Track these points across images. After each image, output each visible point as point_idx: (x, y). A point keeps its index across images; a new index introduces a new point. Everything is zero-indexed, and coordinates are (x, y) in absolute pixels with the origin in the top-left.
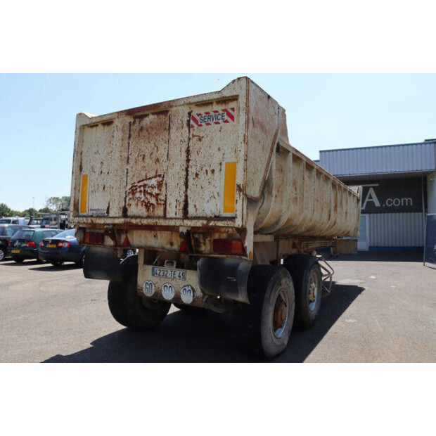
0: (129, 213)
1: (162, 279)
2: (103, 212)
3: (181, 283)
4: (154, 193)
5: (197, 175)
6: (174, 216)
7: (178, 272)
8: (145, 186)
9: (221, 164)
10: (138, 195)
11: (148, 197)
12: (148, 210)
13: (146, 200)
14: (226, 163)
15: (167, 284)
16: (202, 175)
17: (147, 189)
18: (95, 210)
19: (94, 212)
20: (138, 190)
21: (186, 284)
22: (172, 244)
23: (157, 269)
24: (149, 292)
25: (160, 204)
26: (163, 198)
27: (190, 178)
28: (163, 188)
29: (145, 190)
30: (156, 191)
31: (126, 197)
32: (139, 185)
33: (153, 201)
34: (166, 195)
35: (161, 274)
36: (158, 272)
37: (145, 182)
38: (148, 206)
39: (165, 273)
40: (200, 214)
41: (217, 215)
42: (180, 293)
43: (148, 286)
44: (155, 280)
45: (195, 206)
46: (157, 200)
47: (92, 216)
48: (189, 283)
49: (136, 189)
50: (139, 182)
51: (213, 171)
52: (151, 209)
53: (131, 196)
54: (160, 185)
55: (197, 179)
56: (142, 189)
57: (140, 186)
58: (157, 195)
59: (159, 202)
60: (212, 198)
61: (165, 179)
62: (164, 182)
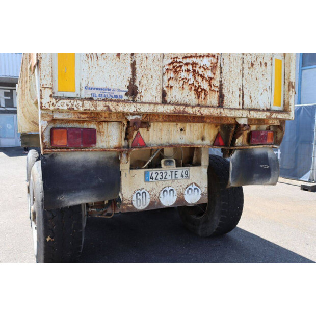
0: (168, 99)
1: (160, 184)
2: (116, 93)
3: (184, 182)
4: (206, 76)
5: (252, 65)
6: (237, 106)
7: (181, 171)
8: (194, 64)
9: (272, 59)
10: (183, 75)
11: (199, 79)
12: (199, 97)
13: (196, 84)
14: (276, 59)
15: (166, 188)
16: (257, 66)
17: (197, 69)
18: (97, 89)
19: (97, 93)
20: (184, 68)
21: (190, 182)
22: (203, 139)
23: (153, 172)
24: (141, 205)
25: (214, 91)
26: (218, 84)
27: (246, 66)
28: (218, 72)
29: (194, 71)
30: (208, 74)
31: (163, 75)
32: (185, 61)
33: (205, 85)
34: (221, 81)
35: (159, 176)
36: (154, 176)
37: (194, 60)
38: (198, 91)
39: (164, 176)
40: (255, 106)
41: (269, 108)
42: (183, 194)
43: (139, 197)
44: (149, 186)
45: (251, 97)
46: (210, 85)
47: (91, 99)
48: (193, 181)
49: (181, 67)
50: (185, 57)
51: (266, 64)
52: (203, 96)
53: (172, 75)
54: (214, 67)
55: (252, 69)
56: (190, 67)
57: (187, 64)
58: (211, 79)
59: (213, 88)
60: (265, 91)
61: (219, 61)
62: (219, 65)
